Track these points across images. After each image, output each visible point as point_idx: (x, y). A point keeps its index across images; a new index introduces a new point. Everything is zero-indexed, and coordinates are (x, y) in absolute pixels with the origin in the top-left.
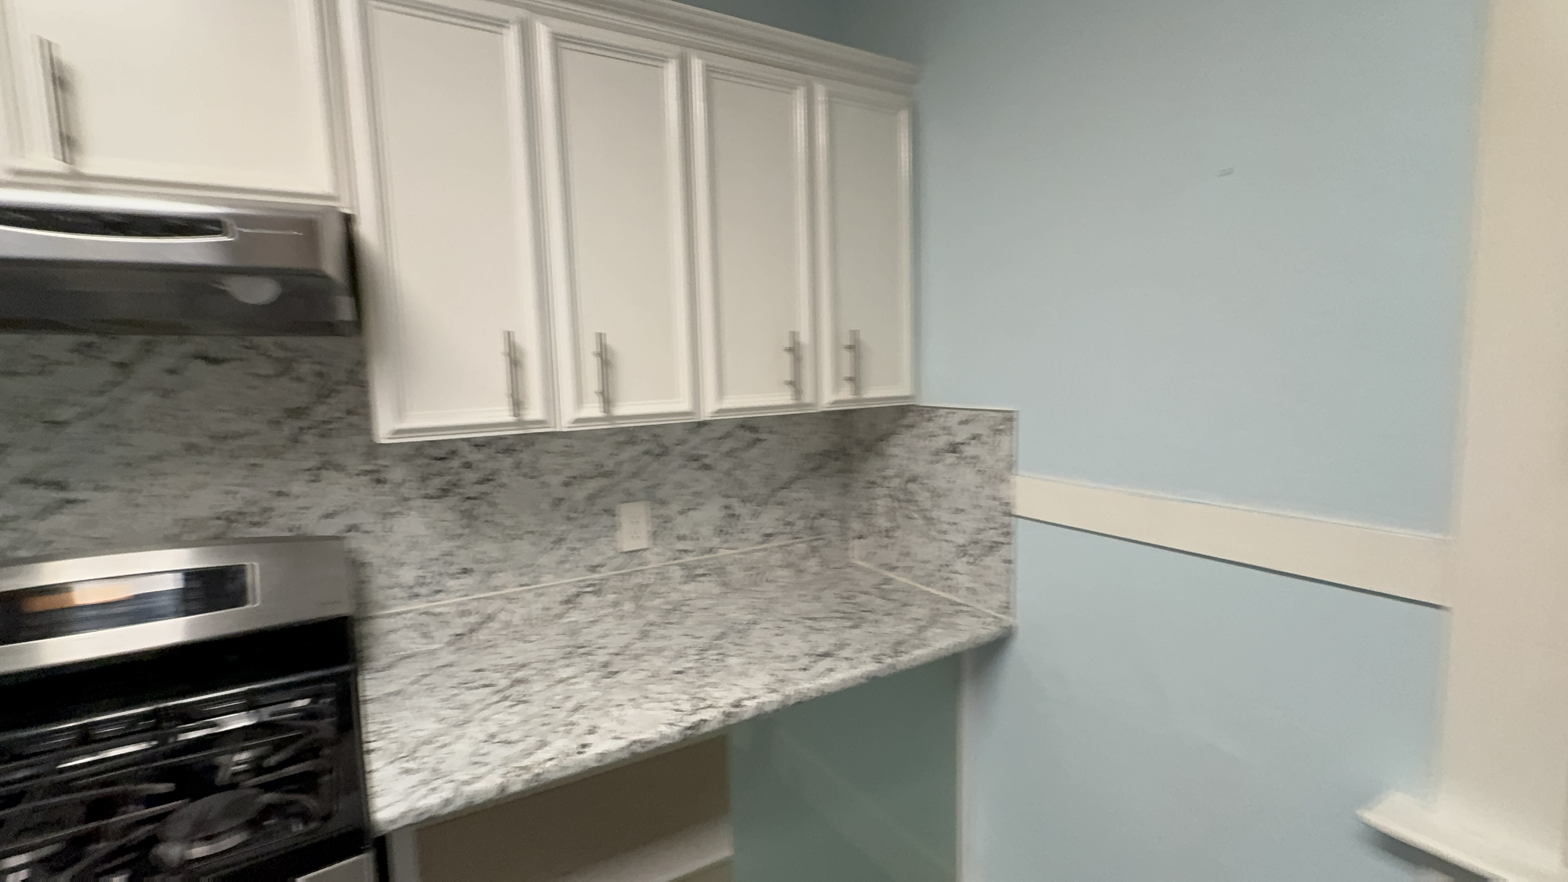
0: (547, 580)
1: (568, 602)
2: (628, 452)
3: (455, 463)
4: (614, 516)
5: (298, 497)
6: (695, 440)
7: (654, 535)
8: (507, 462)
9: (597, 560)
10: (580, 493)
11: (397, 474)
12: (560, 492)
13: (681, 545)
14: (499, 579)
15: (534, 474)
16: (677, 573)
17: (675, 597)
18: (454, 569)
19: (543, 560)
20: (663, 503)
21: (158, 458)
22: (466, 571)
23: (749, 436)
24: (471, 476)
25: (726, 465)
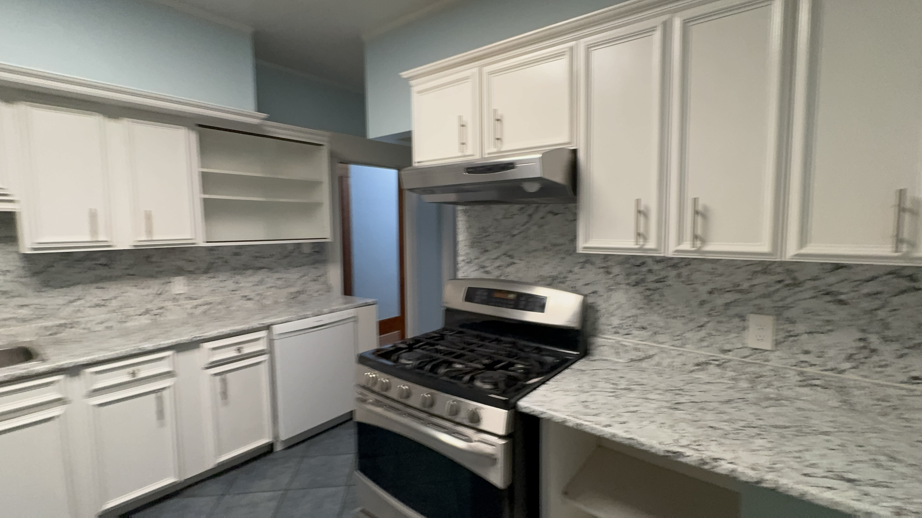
0: (689, 348)
1: (698, 365)
2: (761, 279)
3: (644, 269)
4: (744, 320)
5: (576, 274)
6: (832, 279)
7: (777, 343)
8: (673, 273)
9: (727, 347)
10: (720, 301)
11: (616, 270)
12: (705, 297)
13: (803, 357)
14: (660, 338)
15: (689, 282)
16: (793, 377)
17: (786, 393)
18: (638, 325)
19: (688, 335)
20: (791, 321)
21: (535, 251)
22: (643, 328)
23: (905, 284)
24: (652, 278)
25: (866, 304)
